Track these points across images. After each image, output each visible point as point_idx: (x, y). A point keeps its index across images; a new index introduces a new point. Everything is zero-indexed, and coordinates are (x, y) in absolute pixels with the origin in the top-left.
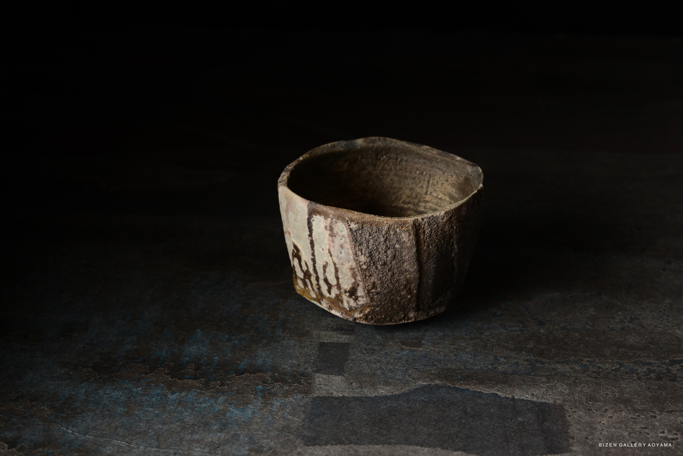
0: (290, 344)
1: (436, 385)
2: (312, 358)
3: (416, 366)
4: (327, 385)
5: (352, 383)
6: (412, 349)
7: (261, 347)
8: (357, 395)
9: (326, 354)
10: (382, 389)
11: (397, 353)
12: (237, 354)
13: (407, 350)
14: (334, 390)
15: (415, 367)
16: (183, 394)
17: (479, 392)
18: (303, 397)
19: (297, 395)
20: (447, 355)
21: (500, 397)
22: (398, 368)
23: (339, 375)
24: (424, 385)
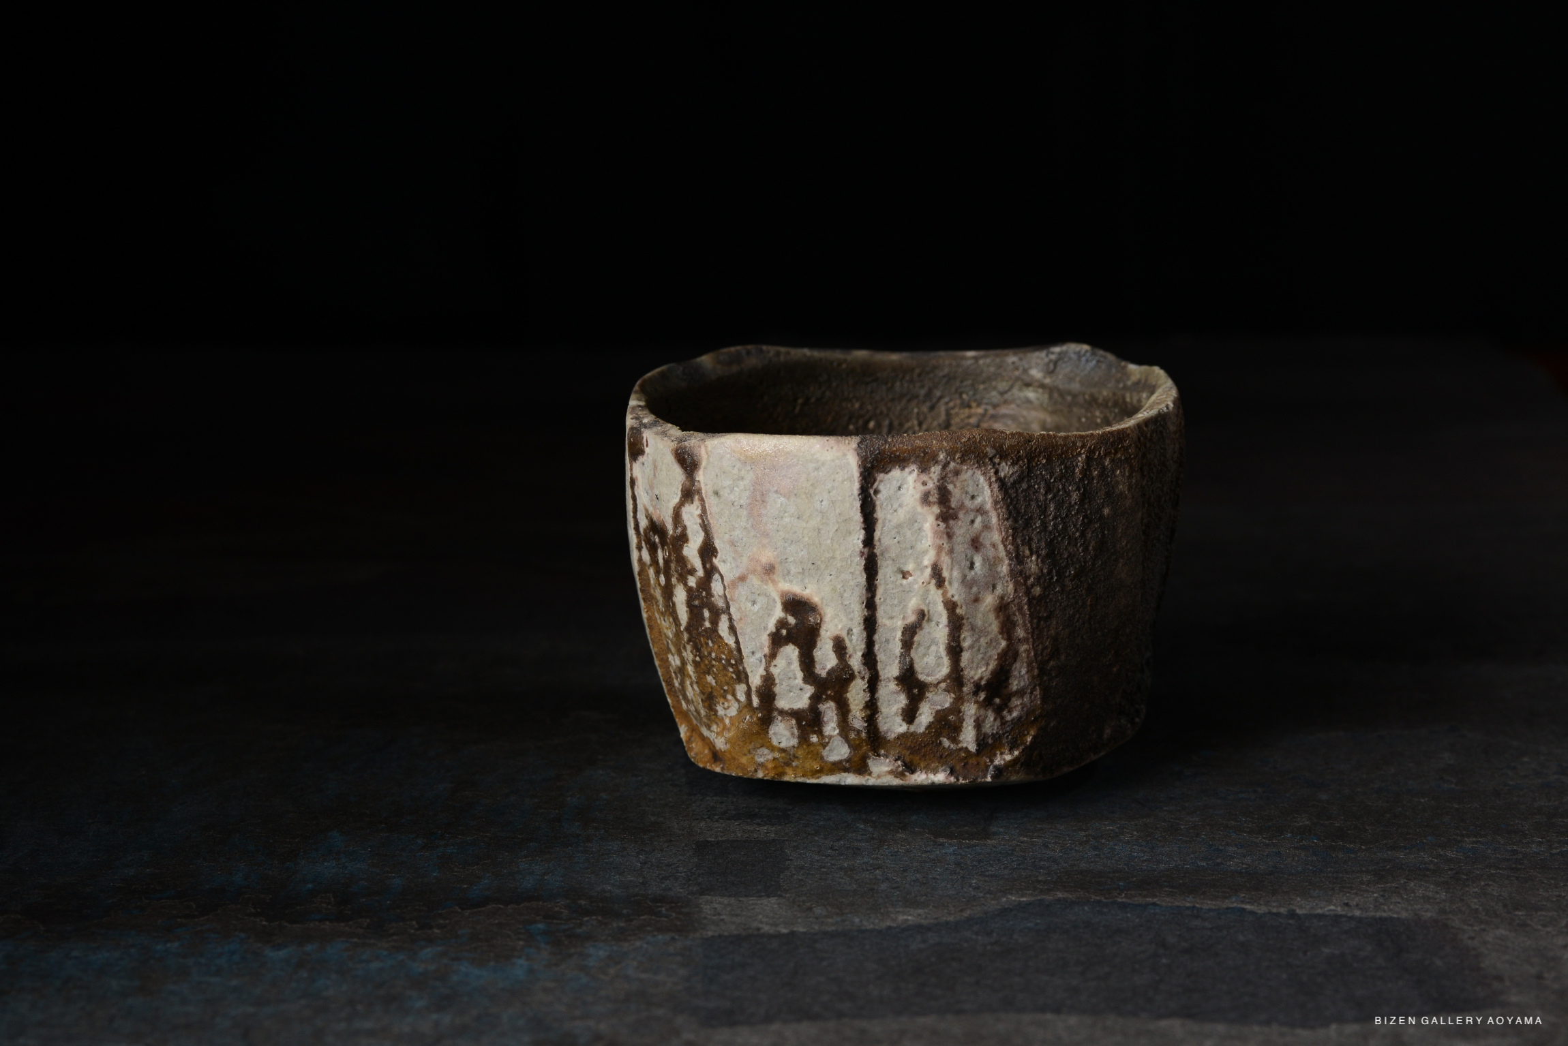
0: (610, 847)
1: (1059, 900)
2: (680, 869)
3: (988, 871)
4: (737, 915)
5: (810, 909)
6: (968, 844)
7: (526, 857)
8: (833, 928)
9: (720, 861)
10: (904, 913)
11: (926, 852)
12: (456, 872)
13: (954, 846)
14: (761, 922)
15: (987, 873)
16: (309, 948)
17: (1188, 908)
18: (673, 939)
19: (654, 936)
20: (1071, 850)
21: (1252, 913)
22: (938, 877)
23: (768, 896)
24: (1023, 901)
